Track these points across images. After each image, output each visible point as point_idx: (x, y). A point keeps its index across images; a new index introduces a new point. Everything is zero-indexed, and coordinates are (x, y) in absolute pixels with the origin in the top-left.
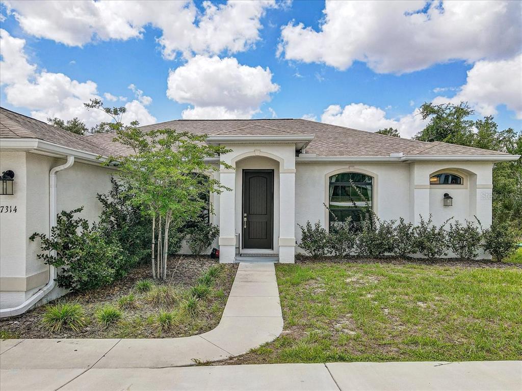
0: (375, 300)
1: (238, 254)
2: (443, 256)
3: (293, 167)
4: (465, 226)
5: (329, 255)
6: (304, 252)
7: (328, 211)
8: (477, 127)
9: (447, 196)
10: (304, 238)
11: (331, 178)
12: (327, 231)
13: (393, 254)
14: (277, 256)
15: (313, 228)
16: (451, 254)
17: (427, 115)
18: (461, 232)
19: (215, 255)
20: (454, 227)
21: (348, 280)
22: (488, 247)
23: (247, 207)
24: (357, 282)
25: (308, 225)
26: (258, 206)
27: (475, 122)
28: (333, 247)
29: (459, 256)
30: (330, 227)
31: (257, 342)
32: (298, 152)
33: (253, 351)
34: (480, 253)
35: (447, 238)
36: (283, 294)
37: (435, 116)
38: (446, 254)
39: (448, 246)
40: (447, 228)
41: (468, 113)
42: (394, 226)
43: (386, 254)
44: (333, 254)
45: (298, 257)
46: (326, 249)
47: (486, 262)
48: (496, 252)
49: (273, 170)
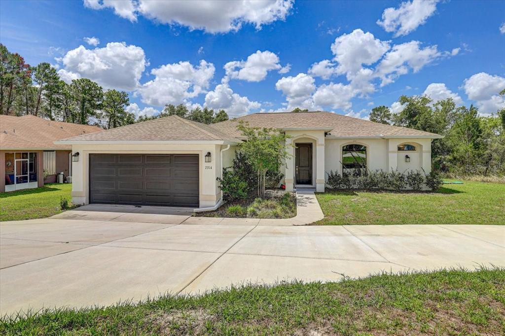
0: (364, 207)
1: (295, 188)
2: (404, 189)
3: (323, 142)
4: (416, 173)
5: (343, 188)
6: (328, 186)
7: (342, 165)
8: (442, 105)
9: (407, 157)
10: (330, 179)
11: (343, 147)
12: (342, 175)
13: (377, 187)
14: (315, 188)
15: (334, 174)
16: (408, 187)
17: (404, 102)
18: (414, 176)
19: (283, 188)
20: (410, 173)
21: (353, 200)
22: (427, 184)
23: (298, 163)
24: (357, 201)
25: (331, 172)
26: (304, 162)
27: (440, 102)
28: (345, 184)
29: (412, 189)
30: (343, 173)
31: (315, 220)
32: (326, 134)
33: (314, 223)
34: (424, 187)
35: (406, 179)
36: (321, 205)
37: (408, 103)
38: (405, 188)
39: (407, 183)
40: (406, 174)
41: (430, 101)
42: (378, 173)
43: (374, 187)
44: (345, 187)
45: (326, 189)
46: (341, 185)
47: (427, 192)
48: (432, 186)
49: (312, 143)
